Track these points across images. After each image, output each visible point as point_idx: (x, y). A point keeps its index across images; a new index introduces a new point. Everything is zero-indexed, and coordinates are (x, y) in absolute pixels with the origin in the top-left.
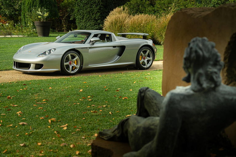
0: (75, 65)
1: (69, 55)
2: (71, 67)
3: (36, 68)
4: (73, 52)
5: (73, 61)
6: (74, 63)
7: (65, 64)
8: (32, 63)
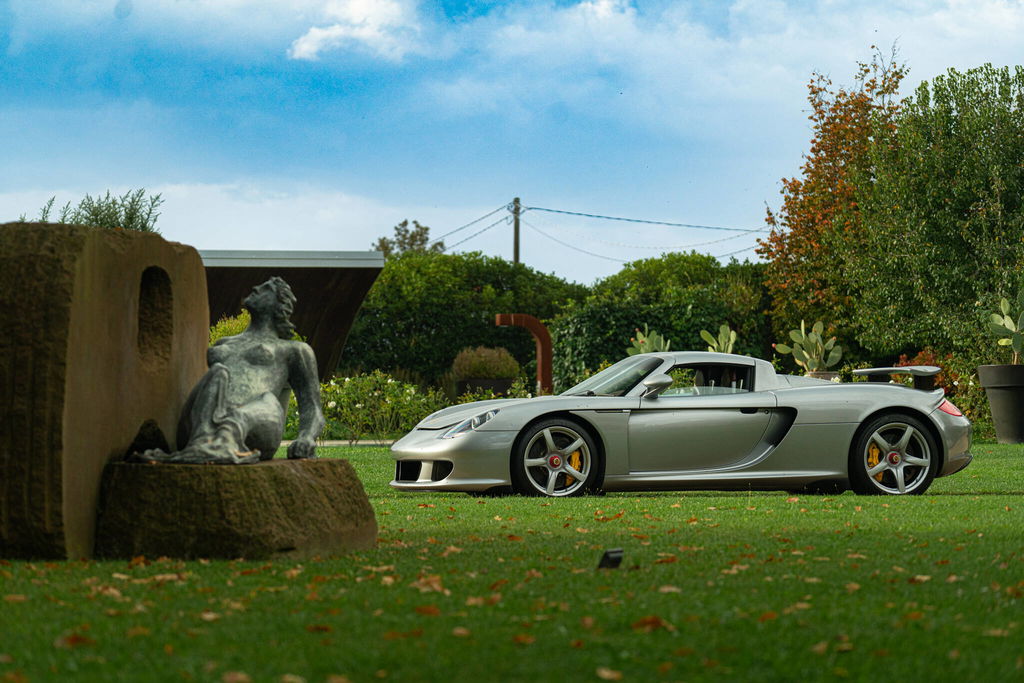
0: (572, 469)
1: (547, 433)
2: (553, 476)
3: (436, 476)
4: (564, 422)
5: (563, 456)
6: (570, 460)
7: (529, 462)
8: (425, 461)
